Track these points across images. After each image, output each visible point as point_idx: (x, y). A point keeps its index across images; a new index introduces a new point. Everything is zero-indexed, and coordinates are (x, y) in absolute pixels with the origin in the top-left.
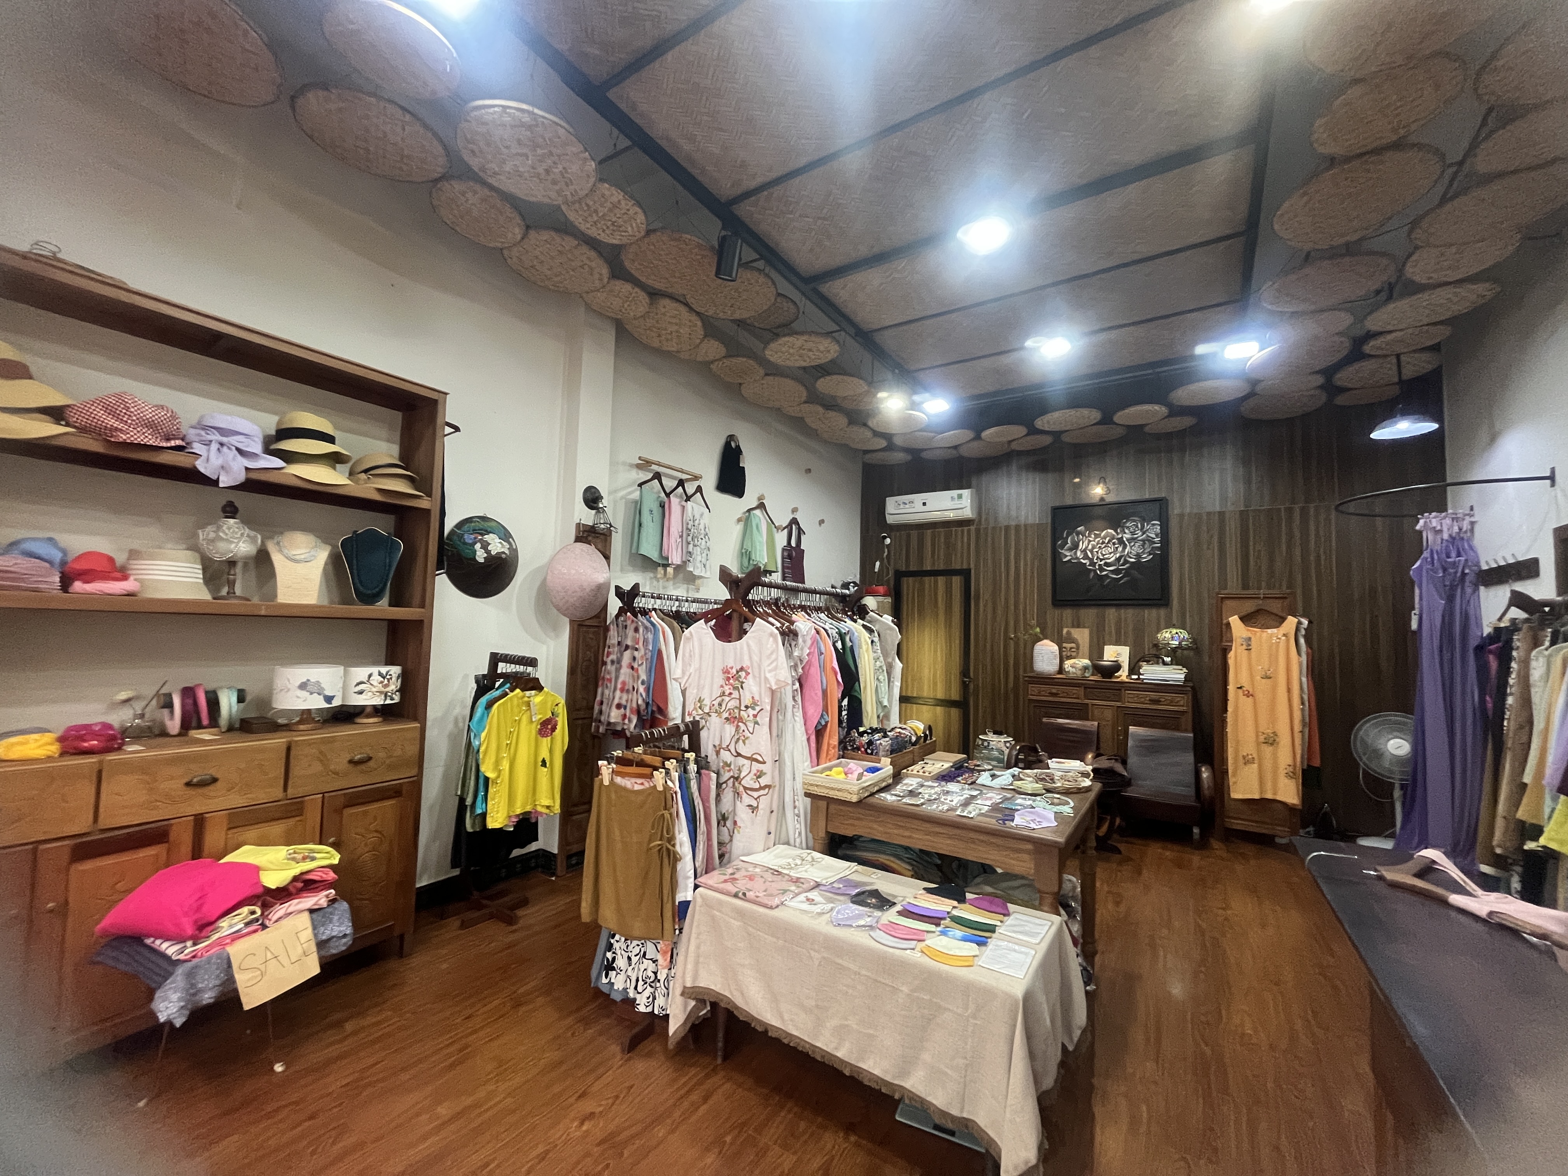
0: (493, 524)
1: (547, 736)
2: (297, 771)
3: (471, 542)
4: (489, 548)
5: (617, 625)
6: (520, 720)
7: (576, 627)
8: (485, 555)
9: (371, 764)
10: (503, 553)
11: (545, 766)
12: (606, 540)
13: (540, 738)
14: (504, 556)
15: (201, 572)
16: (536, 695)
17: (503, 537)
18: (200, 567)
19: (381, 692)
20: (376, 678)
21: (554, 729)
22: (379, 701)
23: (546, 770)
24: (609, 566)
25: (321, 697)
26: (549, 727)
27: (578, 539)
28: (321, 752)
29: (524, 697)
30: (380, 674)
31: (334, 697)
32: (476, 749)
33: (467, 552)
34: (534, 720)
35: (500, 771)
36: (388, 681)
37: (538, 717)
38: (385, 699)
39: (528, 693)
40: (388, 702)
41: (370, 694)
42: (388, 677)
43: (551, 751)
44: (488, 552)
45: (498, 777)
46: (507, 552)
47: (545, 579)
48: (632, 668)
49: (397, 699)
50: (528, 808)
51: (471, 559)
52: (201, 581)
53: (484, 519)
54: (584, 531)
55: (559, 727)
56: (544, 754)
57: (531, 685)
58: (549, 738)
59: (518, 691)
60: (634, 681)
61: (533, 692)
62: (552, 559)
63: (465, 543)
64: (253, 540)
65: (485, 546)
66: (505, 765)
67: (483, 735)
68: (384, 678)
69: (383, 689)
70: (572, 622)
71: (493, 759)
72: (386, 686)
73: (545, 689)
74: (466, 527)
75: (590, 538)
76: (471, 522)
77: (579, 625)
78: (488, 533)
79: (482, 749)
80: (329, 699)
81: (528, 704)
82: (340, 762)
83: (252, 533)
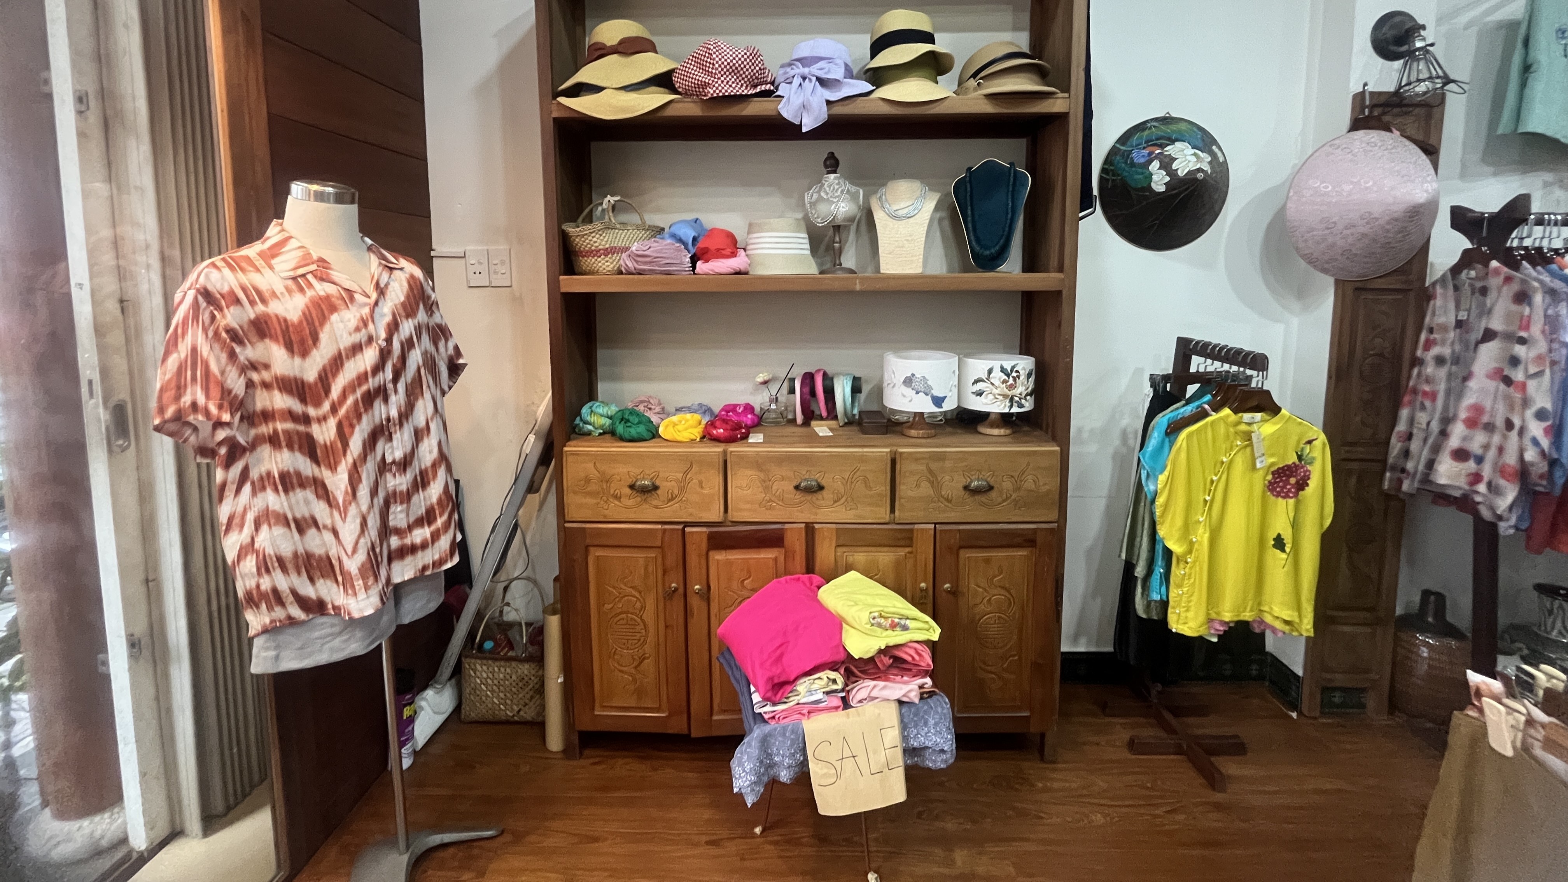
0: (1183, 126)
1: (1286, 496)
2: (905, 490)
3: (1142, 160)
4: (1174, 167)
5: (1456, 288)
6: (1231, 462)
7: (1350, 292)
8: (1168, 179)
9: (993, 494)
10: (1199, 170)
11: (1283, 550)
12: (1429, 117)
13: (1273, 498)
14: (1200, 176)
15: (807, 241)
16: (1263, 421)
17: (1201, 145)
18: (806, 236)
19: (1005, 396)
20: (998, 376)
21: (1302, 485)
22: (1001, 407)
23: (1284, 556)
24: (1436, 169)
25: (929, 397)
26: (1293, 480)
27: (1358, 124)
28: (930, 471)
29: (1239, 423)
30: (1003, 370)
31: (945, 397)
32: (1149, 497)
33: (1138, 178)
34: (1258, 465)
35: (1191, 543)
36: (1014, 379)
37: (1267, 461)
38: (1011, 407)
39: (1247, 416)
40: (1016, 409)
41: (991, 397)
42: (1014, 374)
43: (1295, 525)
44: (1171, 173)
45: (1190, 552)
46: (1207, 168)
47: (1283, 209)
48: (1508, 381)
49: (1028, 405)
50: (1247, 616)
51: (1143, 189)
52: (808, 252)
53: (1166, 120)
54: (1373, 107)
55: (1313, 483)
56: (1280, 525)
57: (1254, 403)
58: (1291, 501)
59: (1226, 411)
60: (1511, 407)
61: (1258, 416)
62: (1298, 171)
63: (1133, 165)
64: (854, 197)
65: (1167, 164)
66: (1202, 536)
67: (1162, 478)
68: (1008, 375)
69: (1007, 392)
70: (1339, 284)
71: (1179, 522)
72: (1011, 387)
73: (1283, 411)
74: (1135, 140)
75: (1386, 118)
76: (1144, 130)
77: (1357, 289)
78: (1172, 141)
79: (1160, 501)
80: (938, 401)
81: (1248, 437)
82: (953, 485)
83: (853, 189)
